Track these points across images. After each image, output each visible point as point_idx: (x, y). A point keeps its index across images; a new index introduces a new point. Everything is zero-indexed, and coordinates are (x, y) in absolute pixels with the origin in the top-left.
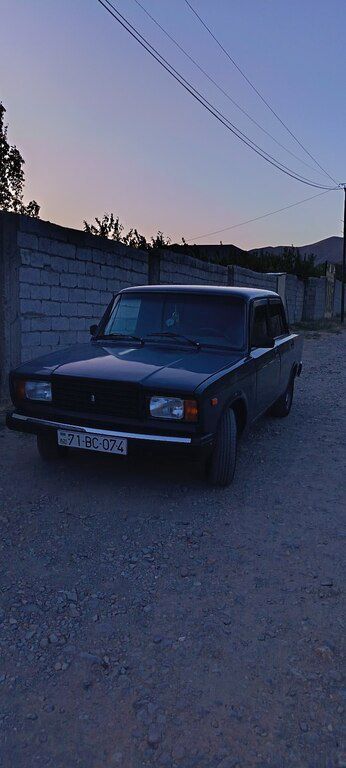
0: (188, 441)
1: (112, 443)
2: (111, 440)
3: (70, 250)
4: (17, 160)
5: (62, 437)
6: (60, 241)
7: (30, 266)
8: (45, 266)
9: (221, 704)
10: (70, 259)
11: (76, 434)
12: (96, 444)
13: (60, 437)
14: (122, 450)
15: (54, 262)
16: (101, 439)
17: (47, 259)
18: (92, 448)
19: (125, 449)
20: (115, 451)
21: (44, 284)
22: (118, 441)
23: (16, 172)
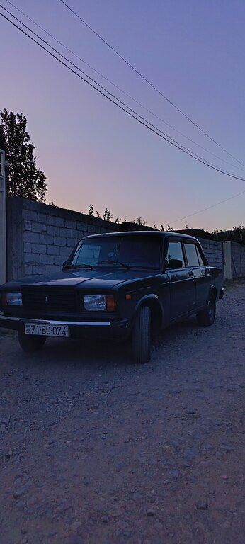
0: (108, 324)
1: (58, 330)
2: (58, 327)
3: (61, 222)
4: (43, 178)
5: (28, 328)
6: (52, 216)
7: (31, 232)
8: (43, 231)
9: (77, 476)
10: (60, 227)
11: (36, 325)
12: (49, 330)
13: (26, 328)
14: (65, 334)
15: (49, 230)
16: (51, 327)
17: (44, 228)
18: (46, 334)
19: (67, 333)
20: (61, 335)
21: (42, 244)
22: (63, 328)
23: (41, 185)
